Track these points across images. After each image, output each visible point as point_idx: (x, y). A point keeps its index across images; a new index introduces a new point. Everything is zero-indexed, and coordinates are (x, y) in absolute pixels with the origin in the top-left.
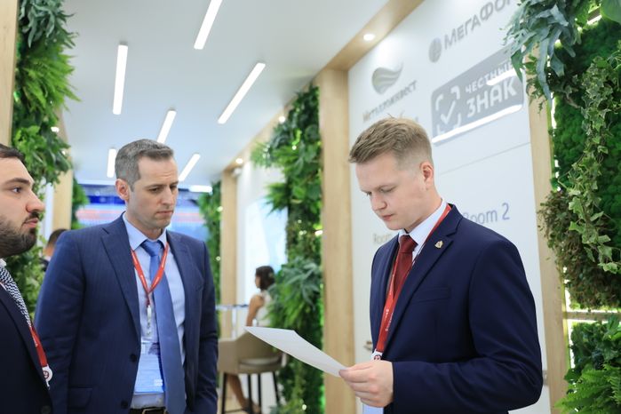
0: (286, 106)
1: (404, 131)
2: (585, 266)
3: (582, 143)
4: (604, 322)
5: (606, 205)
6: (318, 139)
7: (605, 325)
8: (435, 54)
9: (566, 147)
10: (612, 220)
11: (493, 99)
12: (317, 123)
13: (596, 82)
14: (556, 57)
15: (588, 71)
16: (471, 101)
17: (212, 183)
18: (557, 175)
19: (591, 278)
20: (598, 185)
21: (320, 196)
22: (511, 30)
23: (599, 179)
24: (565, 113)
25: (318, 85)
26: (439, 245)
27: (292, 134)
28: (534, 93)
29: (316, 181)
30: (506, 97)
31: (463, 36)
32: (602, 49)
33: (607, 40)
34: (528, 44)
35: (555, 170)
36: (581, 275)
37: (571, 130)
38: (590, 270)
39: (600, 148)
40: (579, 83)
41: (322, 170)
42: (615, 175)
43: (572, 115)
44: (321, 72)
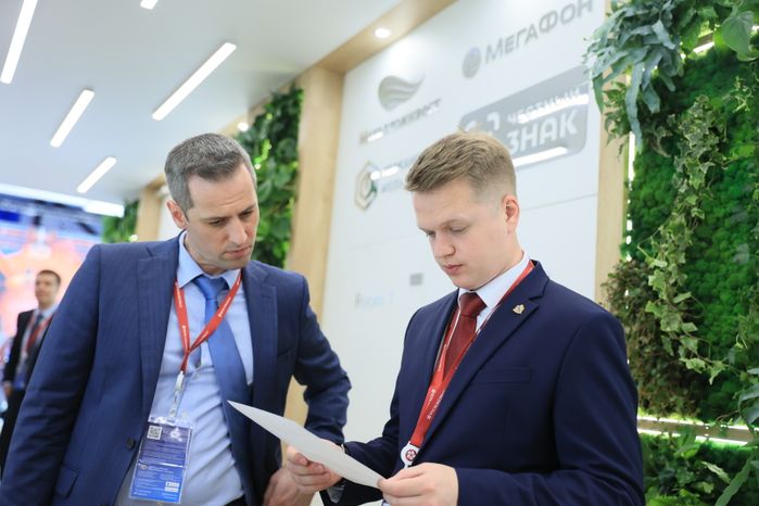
0: (252, 109)
1: (483, 150)
2: (659, 361)
3: (668, 201)
4: (675, 435)
5: (693, 285)
6: (295, 159)
7: (676, 439)
8: (471, 67)
9: (645, 206)
10: (700, 305)
11: (544, 135)
12: (295, 137)
13: (699, 126)
14: (652, 88)
15: (690, 111)
16: (514, 134)
17: (126, 201)
18: (629, 240)
19: (665, 376)
20: (686, 257)
21: (288, 235)
22: (593, 45)
23: (688, 251)
24: (648, 163)
25: (303, 87)
26: (519, 309)
27: (256, 148)
28: (613, 131)
29: (286, 215)
30: (562, 134)
31: (512, 49)
32: (708, 86)
33: (716, 76)
34: (616, 67)
35: (626, 234)
36: (654, 371)
37: (654, 184)
38: (665, 365)
39: (695, 212)
40: (676, 126)
41: (296, 200)
42: (707, 248)
43: (658, 166)
44: (309, 70)
